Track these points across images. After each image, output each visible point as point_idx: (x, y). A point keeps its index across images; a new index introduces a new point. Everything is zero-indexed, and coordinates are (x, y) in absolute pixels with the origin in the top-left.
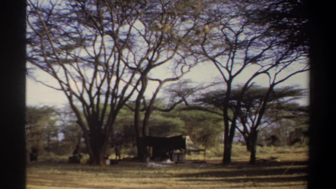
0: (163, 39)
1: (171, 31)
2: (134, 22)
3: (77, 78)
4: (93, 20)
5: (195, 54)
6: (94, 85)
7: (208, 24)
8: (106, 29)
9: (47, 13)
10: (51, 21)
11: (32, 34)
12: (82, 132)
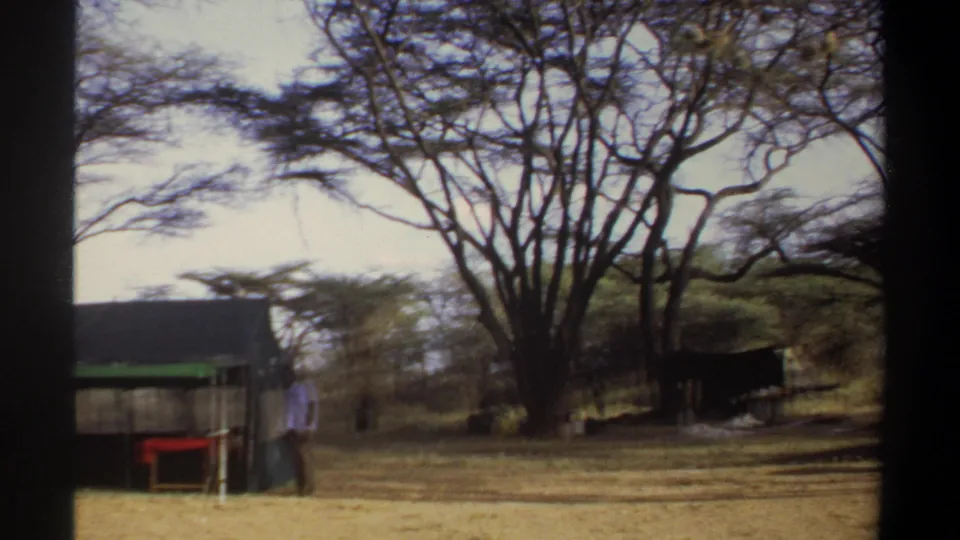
0: (713, 76)
1: (730, 51)
2: (628, 30)
3: (475, 194)
4: (512, 27)
5: (803, 118)
6: (525, 213)
7: (834, 28)
8: (549, 52)
9: (382, 10)
10: (395, 33)
11: (344, 72)
12: (495, 348)
